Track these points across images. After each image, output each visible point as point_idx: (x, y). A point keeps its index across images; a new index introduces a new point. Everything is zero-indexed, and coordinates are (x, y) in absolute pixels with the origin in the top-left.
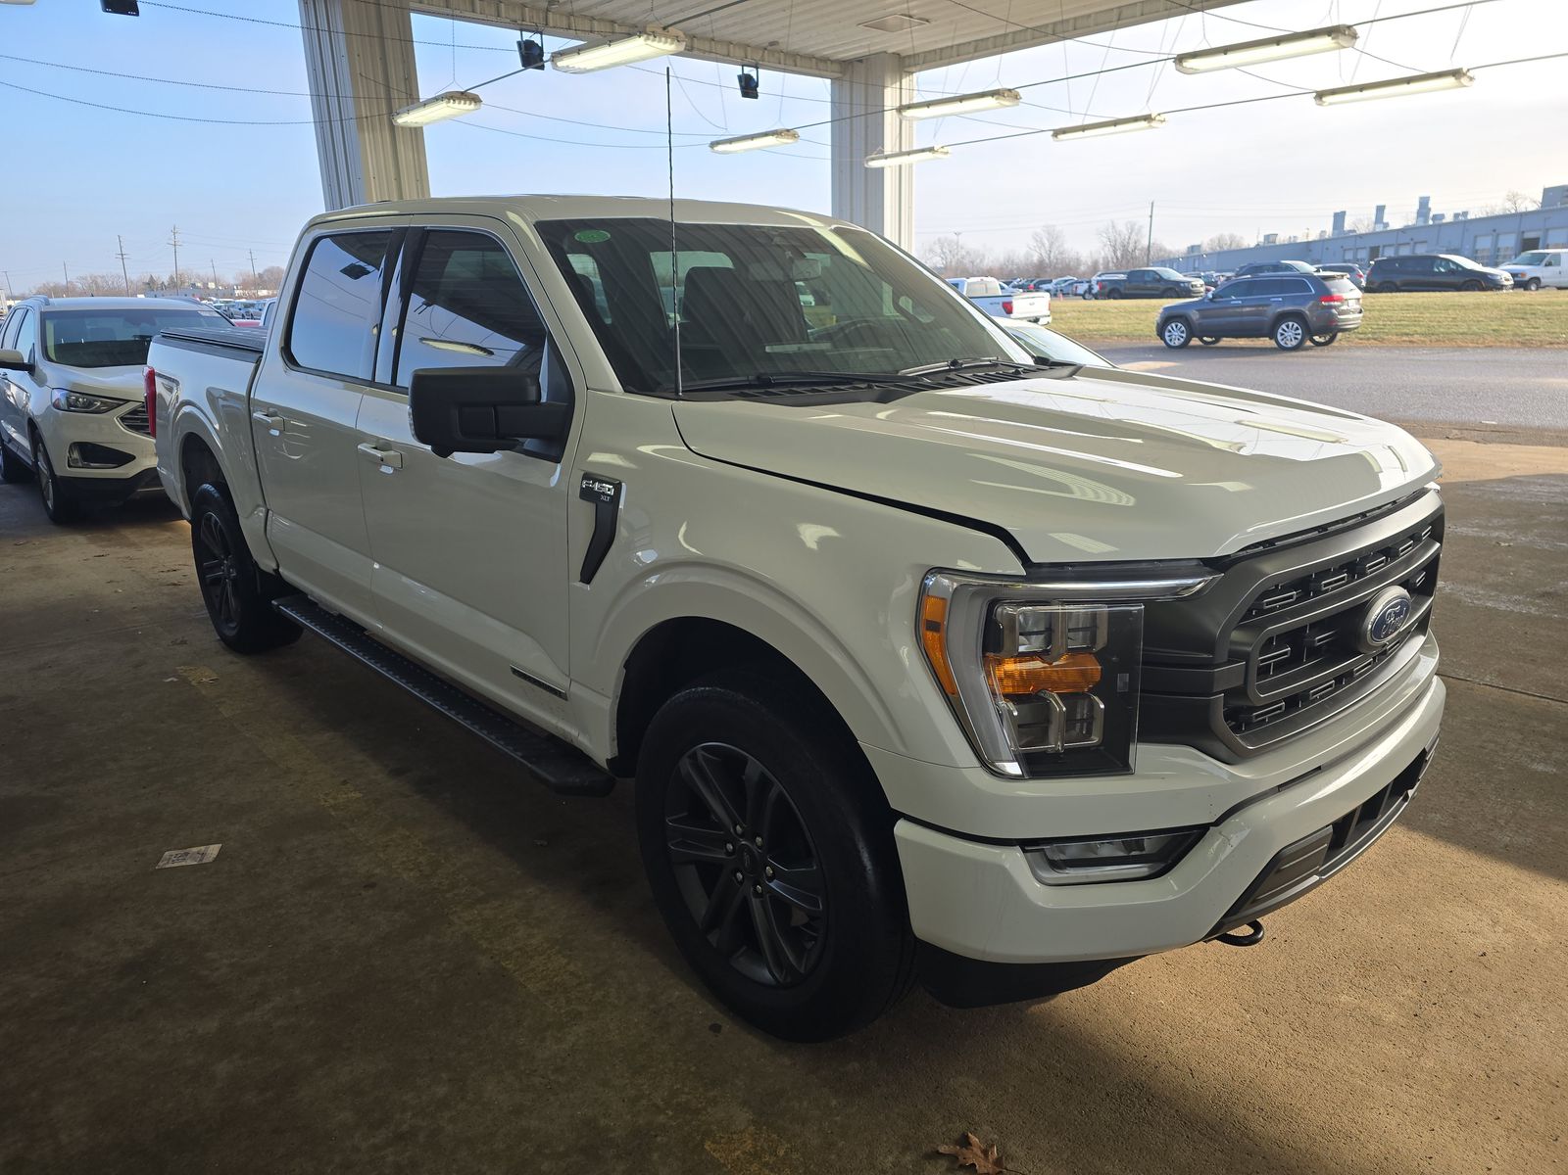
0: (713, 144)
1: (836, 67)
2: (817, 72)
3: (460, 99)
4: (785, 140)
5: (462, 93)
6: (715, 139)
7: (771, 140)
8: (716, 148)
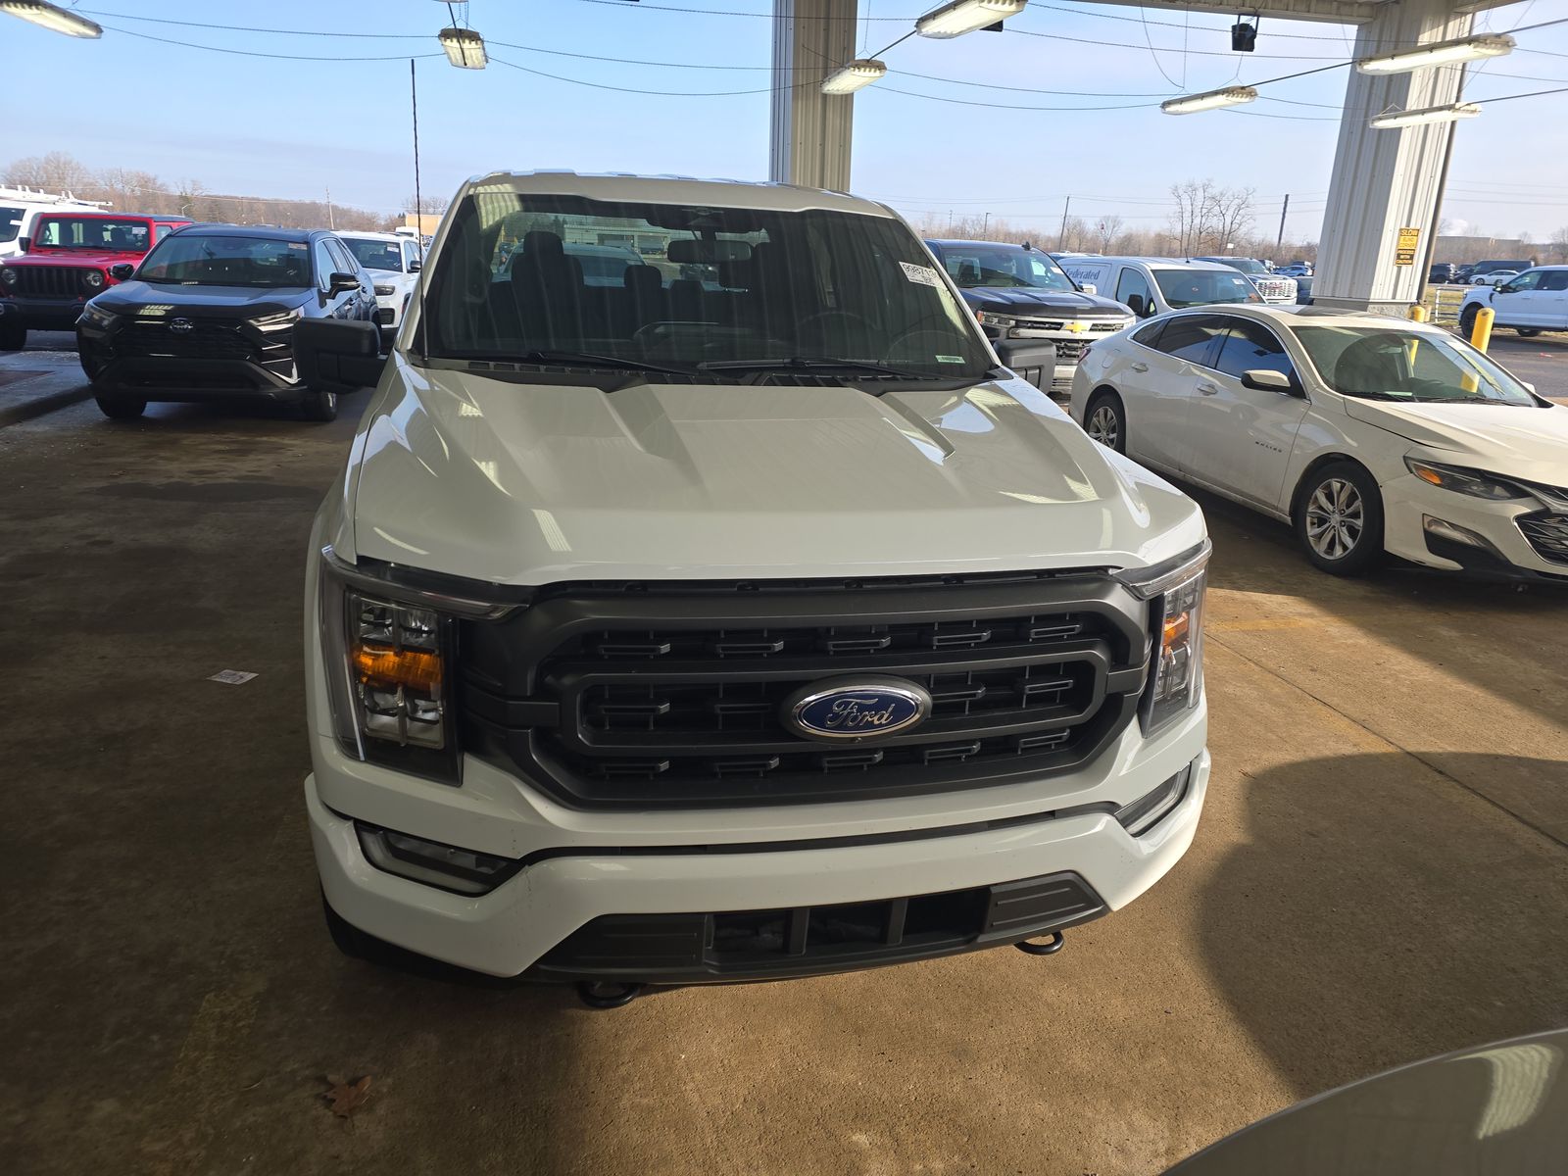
0: (1165, 105)
1: (1365, 10)
2: (1337, 17)
3: (865, 66)
4: (1239, 99)
5: (868, 61)
6: (1167, 99)
7: (1221, 100)
8: (1168, 109)
